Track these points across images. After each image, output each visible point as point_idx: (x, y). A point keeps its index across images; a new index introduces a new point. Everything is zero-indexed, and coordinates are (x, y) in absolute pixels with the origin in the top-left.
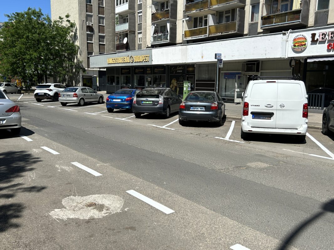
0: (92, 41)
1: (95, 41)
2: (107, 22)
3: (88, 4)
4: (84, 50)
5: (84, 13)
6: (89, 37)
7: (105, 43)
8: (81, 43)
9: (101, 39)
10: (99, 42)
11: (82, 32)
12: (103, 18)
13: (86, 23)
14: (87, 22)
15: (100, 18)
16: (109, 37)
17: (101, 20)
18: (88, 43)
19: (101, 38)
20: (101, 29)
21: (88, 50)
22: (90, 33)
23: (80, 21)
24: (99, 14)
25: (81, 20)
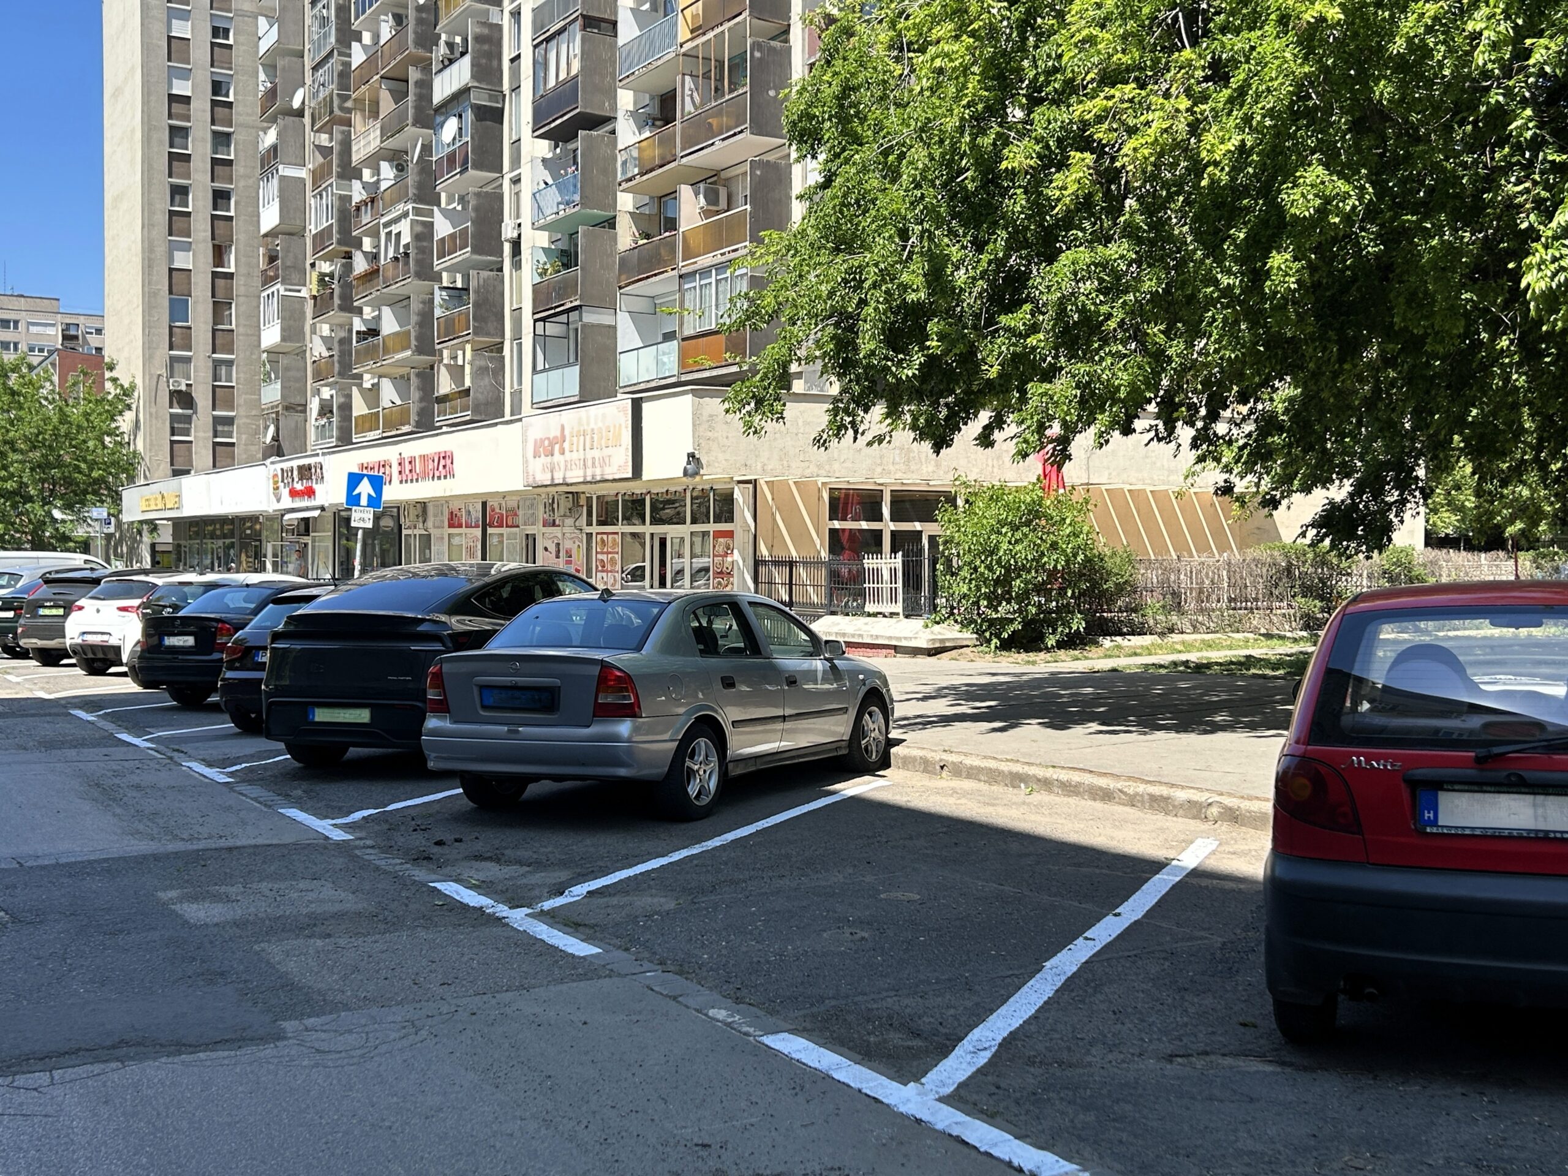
0: (188, 435)
1: (200, 434)
2: (242, 375)
3: (178, 324)
4: (159, 465)
5: (163, 352)
6: (179, 425)
7: (234, 440)
8: (151, 445)
9: (220, 428)
10: (215, 436)
11: (153, 410)
12: (230, 363)
13: (168, 382)
14: (171, 381)
15: (217, 364)
16: (248, 421)
17: (223, 370)
18: (172, 442)
19: (221, 424)
20: (221, 396)
21: (172, 464)
22: (180, 411)
23: (147, 377)
24: (214, 352)
25: (151, 375)
